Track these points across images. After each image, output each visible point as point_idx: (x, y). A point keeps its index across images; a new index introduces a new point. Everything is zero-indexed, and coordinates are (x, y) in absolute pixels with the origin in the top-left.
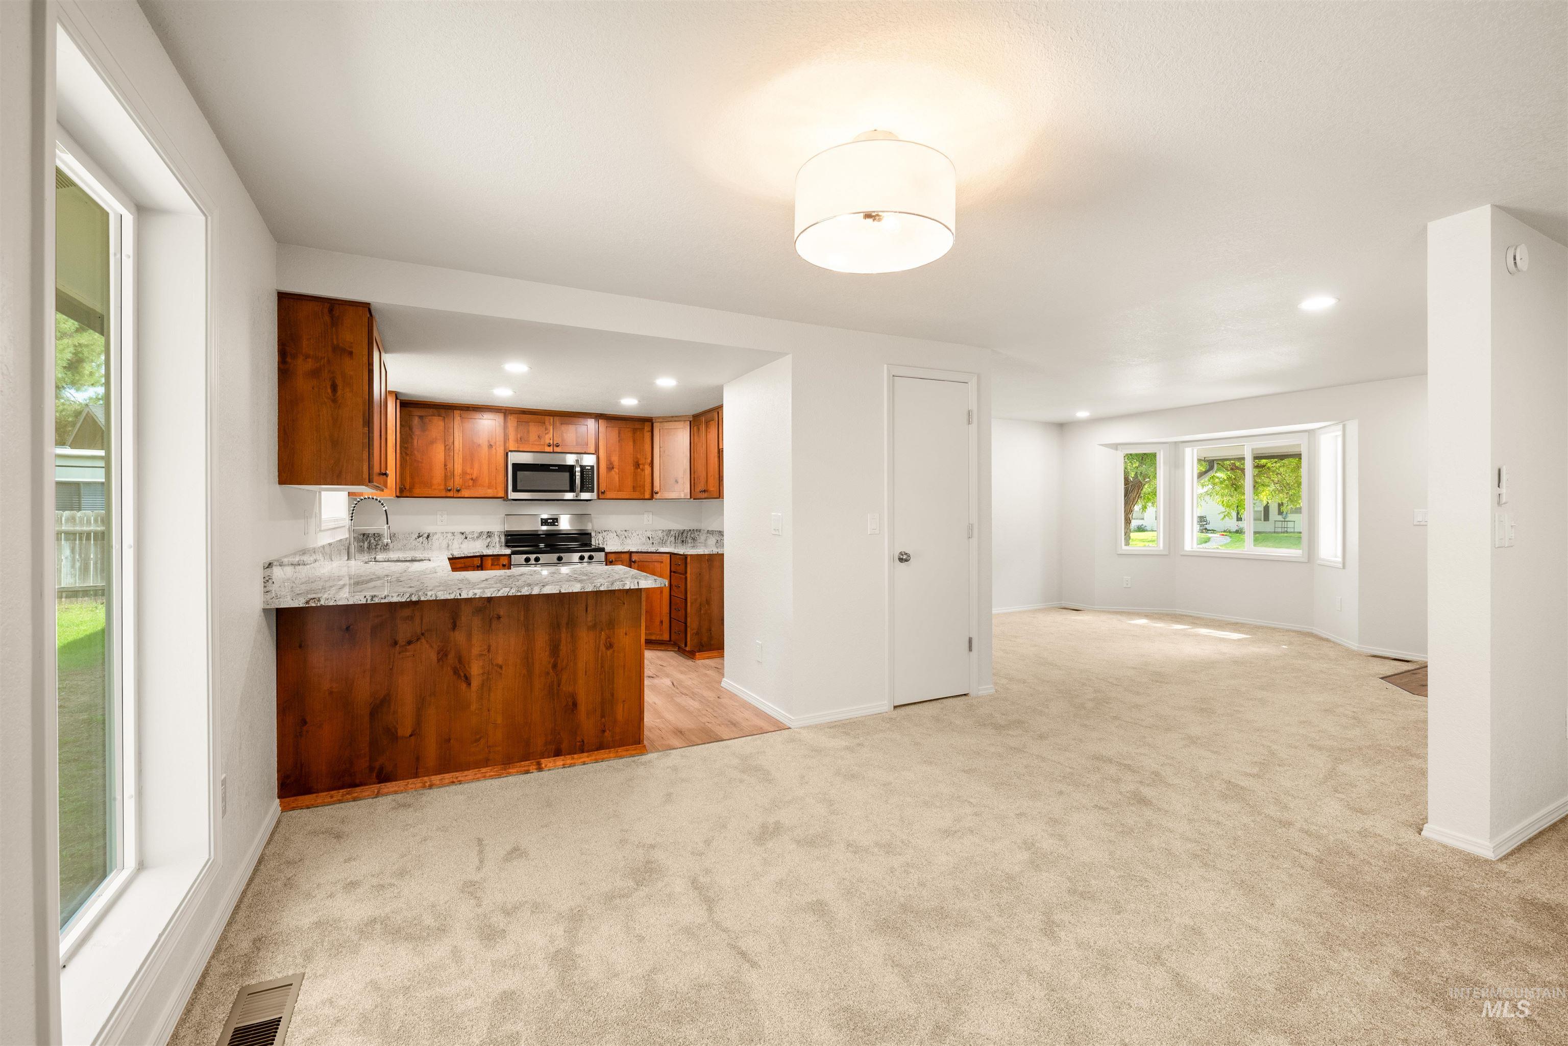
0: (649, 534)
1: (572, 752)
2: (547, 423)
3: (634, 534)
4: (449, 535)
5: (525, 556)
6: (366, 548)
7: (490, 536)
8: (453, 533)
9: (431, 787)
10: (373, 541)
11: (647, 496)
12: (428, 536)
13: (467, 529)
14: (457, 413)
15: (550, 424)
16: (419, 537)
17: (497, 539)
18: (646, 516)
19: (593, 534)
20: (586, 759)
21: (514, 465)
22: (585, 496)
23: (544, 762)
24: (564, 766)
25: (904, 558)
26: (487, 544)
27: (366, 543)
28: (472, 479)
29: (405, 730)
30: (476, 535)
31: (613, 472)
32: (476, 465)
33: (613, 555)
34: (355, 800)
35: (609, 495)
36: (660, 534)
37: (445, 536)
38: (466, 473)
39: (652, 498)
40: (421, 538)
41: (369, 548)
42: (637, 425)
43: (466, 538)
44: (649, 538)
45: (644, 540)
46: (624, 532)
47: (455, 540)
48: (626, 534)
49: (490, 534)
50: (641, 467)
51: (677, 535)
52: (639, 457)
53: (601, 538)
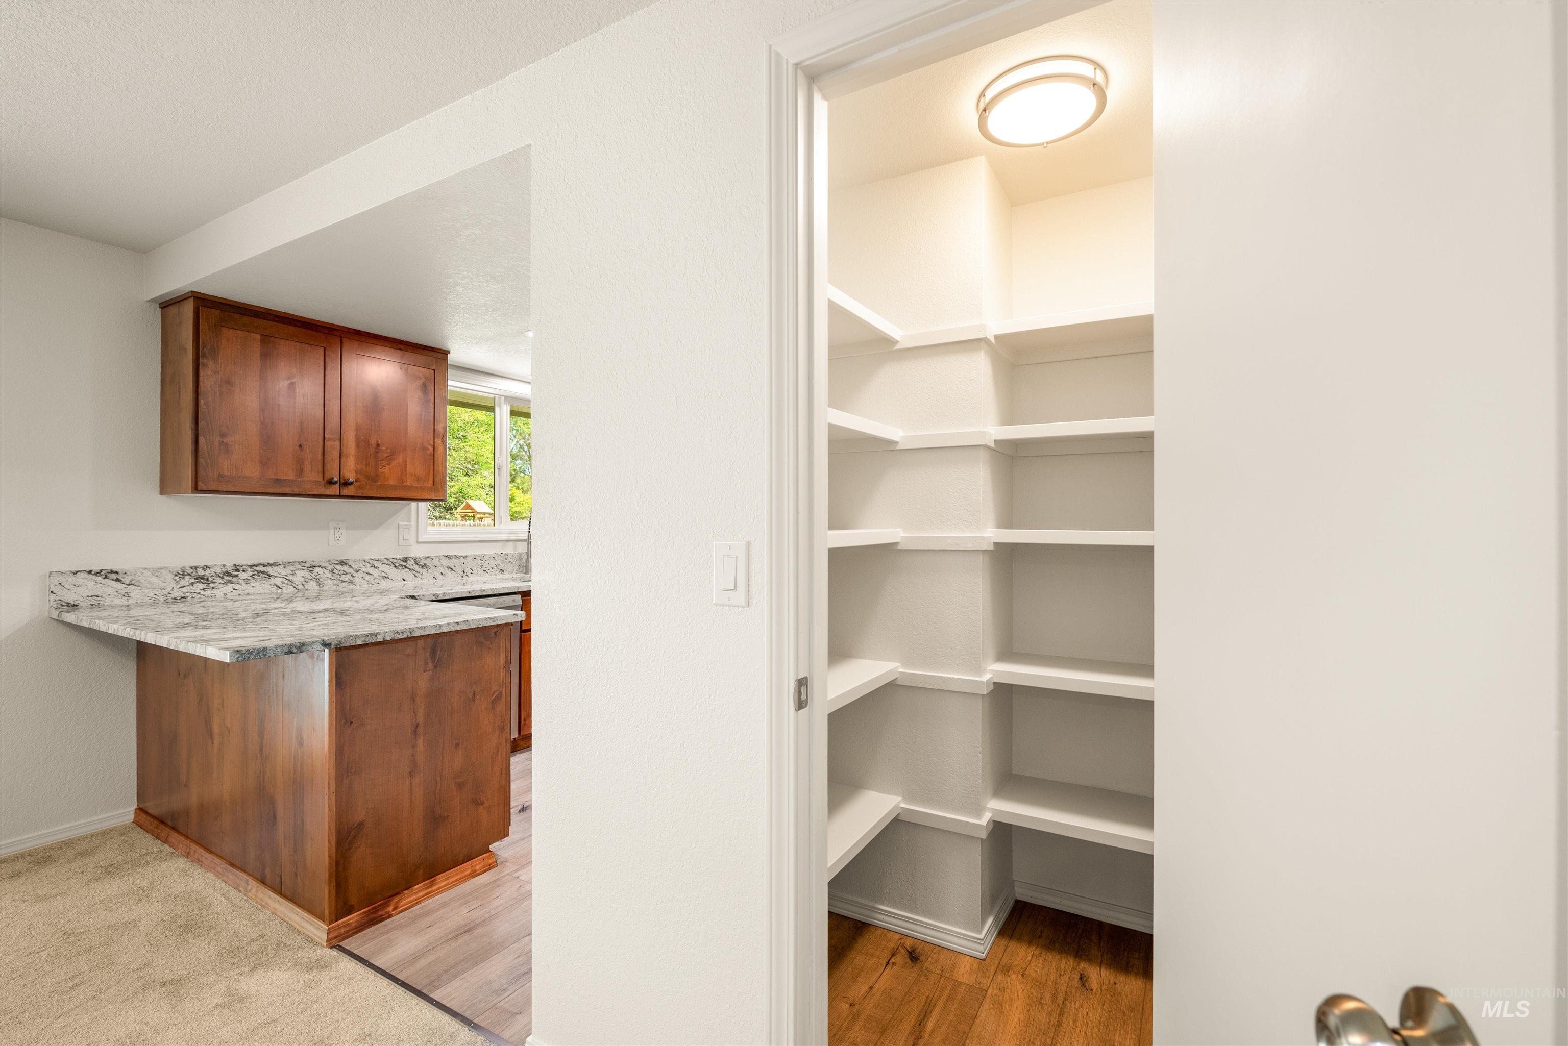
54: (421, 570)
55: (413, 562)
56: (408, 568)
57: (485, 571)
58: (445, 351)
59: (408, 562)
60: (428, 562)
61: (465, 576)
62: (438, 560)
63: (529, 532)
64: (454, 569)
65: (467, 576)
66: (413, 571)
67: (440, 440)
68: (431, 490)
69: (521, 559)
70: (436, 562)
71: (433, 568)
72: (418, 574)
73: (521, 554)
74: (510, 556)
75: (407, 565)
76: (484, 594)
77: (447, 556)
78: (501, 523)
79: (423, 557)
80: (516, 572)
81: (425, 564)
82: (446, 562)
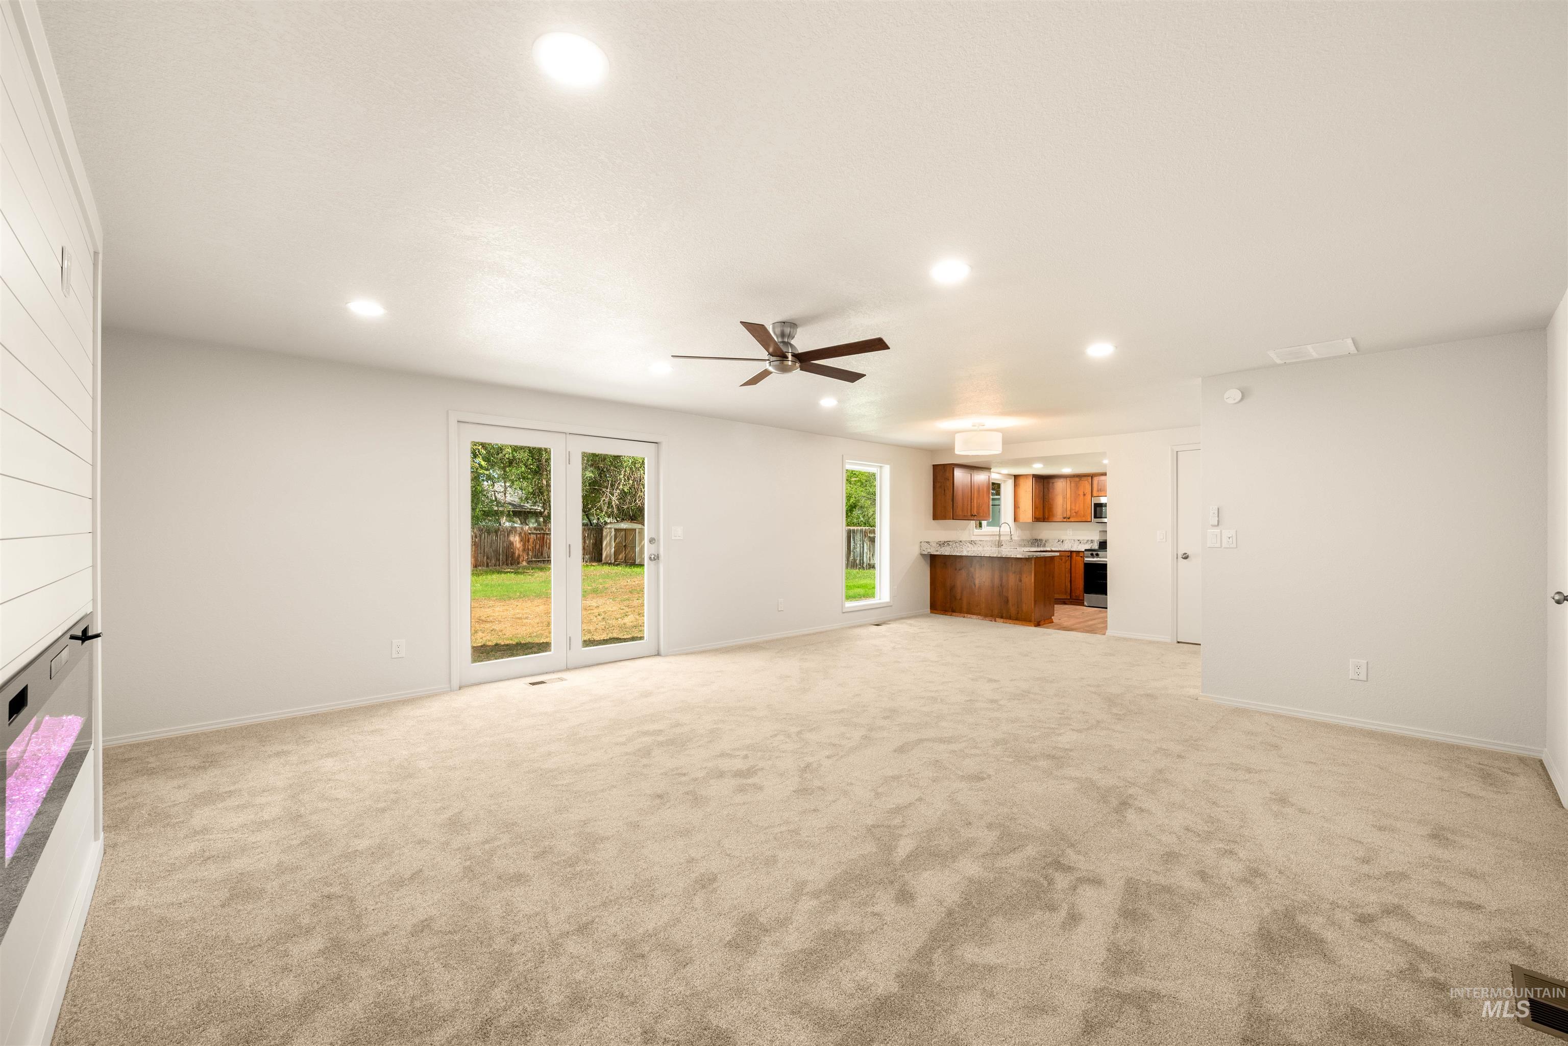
1: (1006, 618)
5: (1091, 552)
8: (1074, 540)
9: (964, 617)
10: (1039, 543)
12: (1063, 541)
13: (1081, 538)
20: (1011, 622)
21: (1095, 504)
23: (997, 619)
24: (1003, 622)
25: (1186, 557)
28: (1075, 512)
29: (958, 597)
30: (1085, 541)
32: (1077, 506)
34: (946, 615)
37: (1070, 542)
38: (1072, 509)
40: (1059, 542)
41: (1038, 546)
43: (1081, 543)
47: (1075, 544)
49: (1092, 541)
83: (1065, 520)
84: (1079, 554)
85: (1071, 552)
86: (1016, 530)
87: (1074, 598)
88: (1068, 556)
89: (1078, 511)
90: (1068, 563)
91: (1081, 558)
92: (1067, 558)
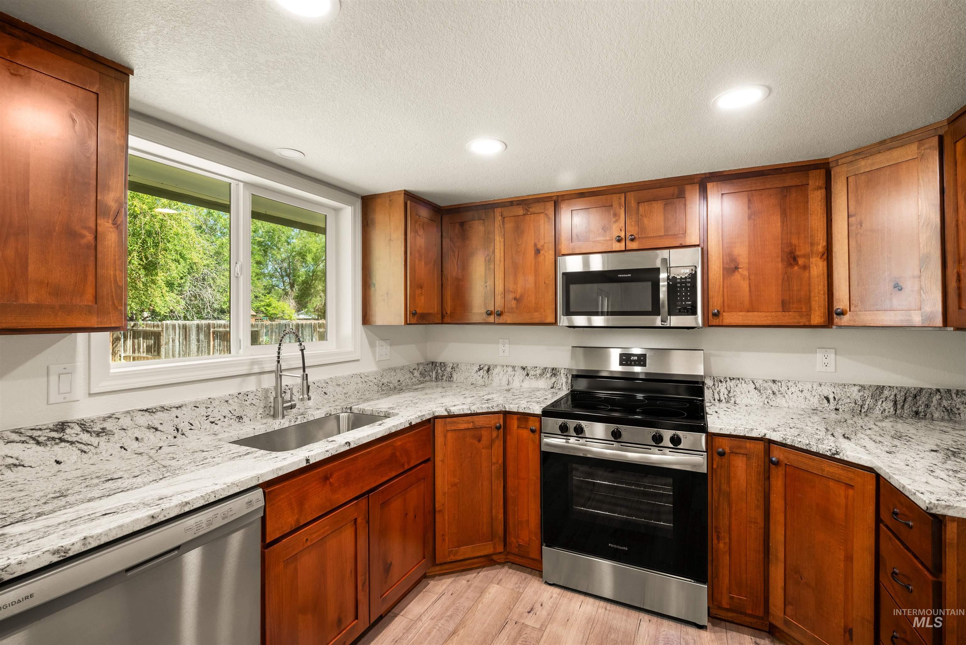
0: (827, 391)
2: (615, 205)
3: (793, 389)
4: (510, 369)
5: (560, 421)
6: (434, 378)
7: (554, 375)
8: (514, 367)
10: (439, 371)
11: (817, 317)
12: (488, 370)
14: (498, 211)
15: (620, 205)
16: (480, 369)
17: (564, 380)
18: (819, 357)
19: (709, 382)
21: (566, 276)
22: (675, 321)
26: (551, 385)
27: (434, 373)
28: (515, 299)
30: (539, 372)
31: (737, 276)
32: (522, 281)
33: (726, 441)
35: (728, 318)
36: (855, 393)
37: (505, 371)
38: (509, 291)
39: (828, 323)
40: (481, 371)
42: (790, 181)
43: (528, 375)
44: (828, 399)
45: (815, 401)
46: (771, 384)
48: (775, 387)
49: (555, 372)
50: (801, 261)
51: (900, 398)
52: (794, 241)
53: (723, 390)
54: (94, 440)
55: (77, 429)
56: (68, 442)
57: (212, 422)
58: (123, 67)
59: (68, 431)
60: (109, 425)
61: (179, 435)
62: (129, 418)
63: (278, 362)
64: (160, 428)
65: (183, 434)
66: (77, 444)
67: (110, 221)
68: (89, 311)
69: (266, 397)
70: (125, 422)
71: (119, 434)
72: (89, 447)
73: (266, 391)
74: (251, 396)
75: (66, 437)
76: (187, 509)
77: (146, 411)
78: (240, 348)
79: (98, 418)
80: (260, 416)
81: (103, 429)
82: (144, 419)
83: (491, 319)
84: (527, 421)
85: (506, 414)
86: (372, 345)
87: (516, 550)
88: (498, 428)
89: (522, 296)
90: (499, 444)
91: (532, 435)
92: (495, 434)
